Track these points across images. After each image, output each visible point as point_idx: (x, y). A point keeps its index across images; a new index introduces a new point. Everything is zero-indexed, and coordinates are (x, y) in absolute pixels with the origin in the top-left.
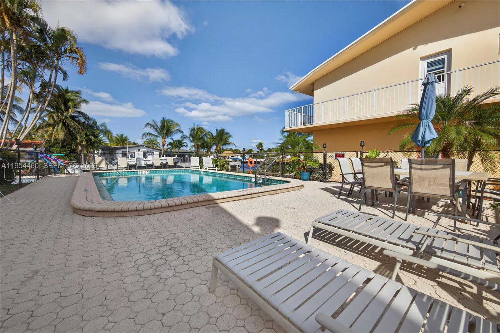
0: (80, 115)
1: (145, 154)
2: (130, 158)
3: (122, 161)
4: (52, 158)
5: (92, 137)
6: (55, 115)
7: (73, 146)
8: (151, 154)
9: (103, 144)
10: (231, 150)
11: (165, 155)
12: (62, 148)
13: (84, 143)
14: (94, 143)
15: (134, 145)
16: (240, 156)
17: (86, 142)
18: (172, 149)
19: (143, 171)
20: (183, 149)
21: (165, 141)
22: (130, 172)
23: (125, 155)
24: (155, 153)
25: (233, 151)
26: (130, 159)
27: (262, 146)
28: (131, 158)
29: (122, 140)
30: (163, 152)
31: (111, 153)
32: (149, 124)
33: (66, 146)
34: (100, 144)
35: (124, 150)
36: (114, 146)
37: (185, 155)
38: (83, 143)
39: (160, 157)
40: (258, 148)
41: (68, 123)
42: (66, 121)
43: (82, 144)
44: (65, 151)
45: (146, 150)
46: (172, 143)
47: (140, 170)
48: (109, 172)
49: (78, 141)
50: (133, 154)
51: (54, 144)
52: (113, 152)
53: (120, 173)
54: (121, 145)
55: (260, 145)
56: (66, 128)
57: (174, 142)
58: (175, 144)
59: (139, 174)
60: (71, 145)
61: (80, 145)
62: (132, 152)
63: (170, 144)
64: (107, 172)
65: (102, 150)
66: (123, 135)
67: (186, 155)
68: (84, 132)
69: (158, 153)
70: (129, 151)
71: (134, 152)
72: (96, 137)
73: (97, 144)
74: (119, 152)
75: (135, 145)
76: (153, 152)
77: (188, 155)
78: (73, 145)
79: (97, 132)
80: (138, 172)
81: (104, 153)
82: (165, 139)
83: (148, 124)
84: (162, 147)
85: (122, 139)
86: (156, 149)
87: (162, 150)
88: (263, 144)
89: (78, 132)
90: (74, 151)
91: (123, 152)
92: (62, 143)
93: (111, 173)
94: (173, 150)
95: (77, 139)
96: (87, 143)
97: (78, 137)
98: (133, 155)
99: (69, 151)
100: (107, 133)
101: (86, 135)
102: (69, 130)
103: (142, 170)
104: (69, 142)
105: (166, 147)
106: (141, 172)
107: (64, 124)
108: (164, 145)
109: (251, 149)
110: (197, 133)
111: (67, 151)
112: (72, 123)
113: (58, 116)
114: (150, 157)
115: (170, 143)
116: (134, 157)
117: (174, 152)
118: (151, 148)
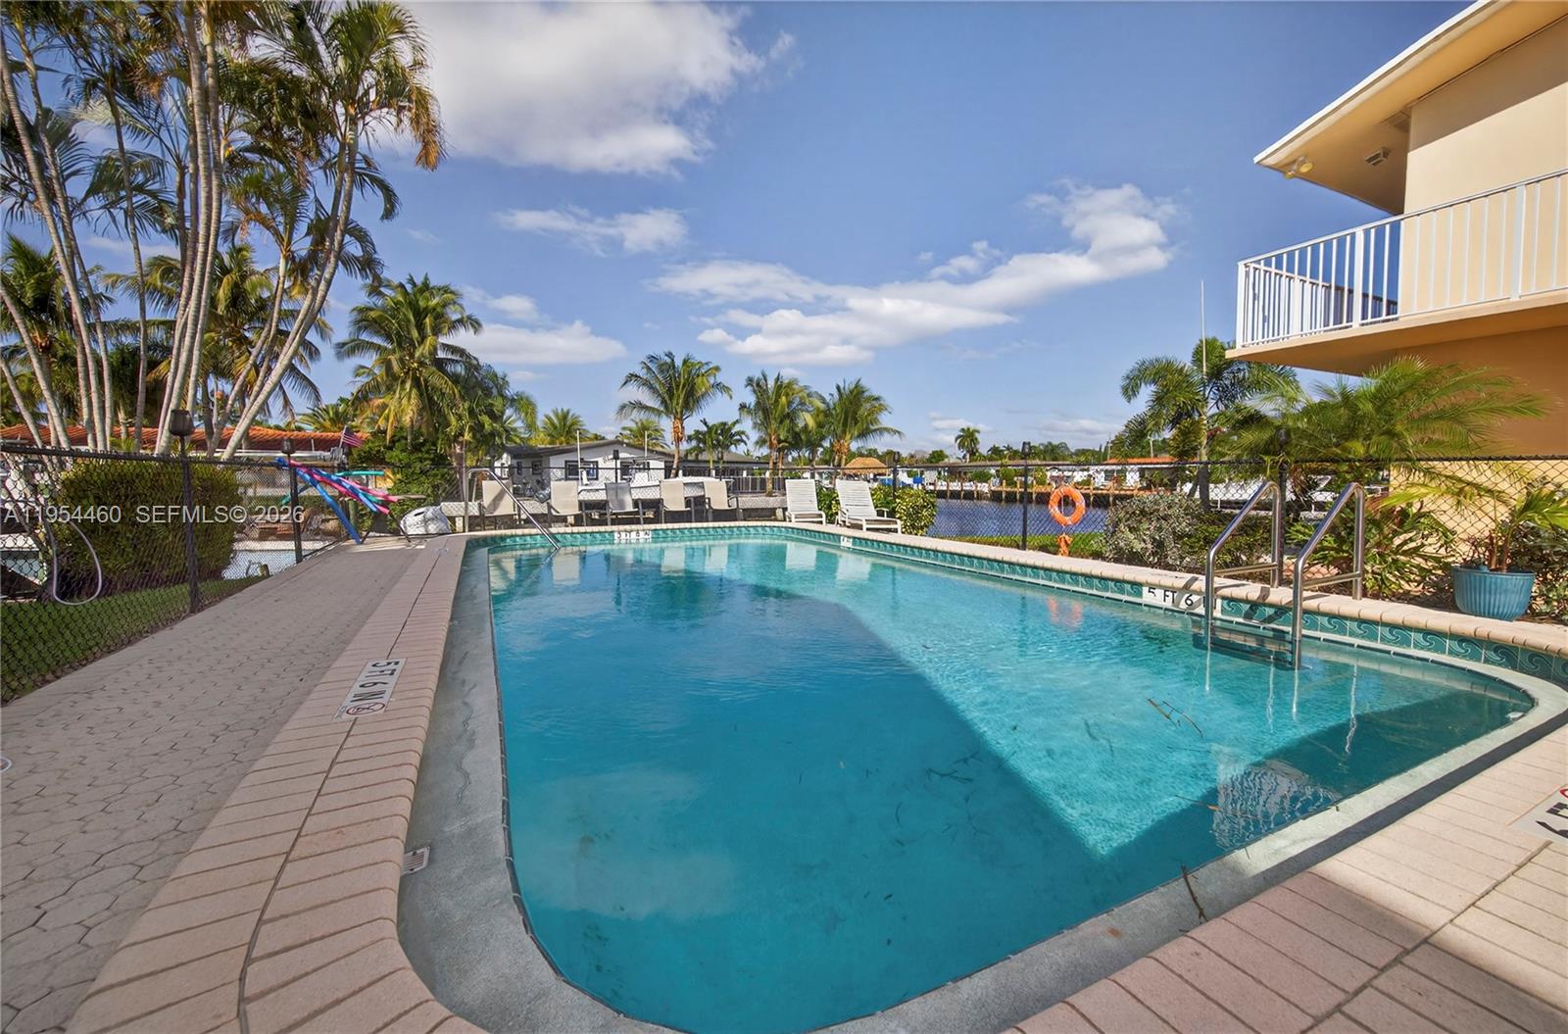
0: (458, 358)
1: (626, 469)
2: (585, 481)
3: (565, 496)
4: (343, 486)
5: (485, 419)
6: (393, 358)
7: (440, 448)
8: (644, 469)
9: (518, 441)
10: (872, 453)
11: (681, 472)
12: (412, 453)
13: (467, 436)
14: (492, 434)
15: (596, 442)
16: (905, 474)
17: (471, 435)
18: (701, 451)
19: (630, 532)
20: (738, 450)
21: (683, 428)
22: (588, 535)
23: (571, 471)
24: (653, 464)
25: (880, 458)
26: (587, 485)
27: (974, 441)
28: (588, 480)
29: (565, 428)
30: (676, 462)
31: (535, 467)
32: (636, 376)
33: (423, 444)
34: (508, 439)
35: (569, 457)
36: (543, 446)
37: (738, 472)
38: (463, 436)
39: (667, 476)
40: (961, 446)
41: (425, 380)
42: (421, 372)
43: (461, 439)
44: (421, 462)
45: (628, 456)
46: (704, 434)
47: (622, 527)
48: (524, 535)
49: (452, 430)
50: (593, 469)
51: (393, 442)
52: (540, 461)
53: (558, 537)
54: (561, 443)
55: (968, 438)
56: (421, 395)
57: (710, 429)
58: (713, 435)
59: (620, 543)
60: (434, 444)
61: (459, 443)
62: (592, 462)
63: (698, 436)
64: (516, 536)
65: (514, 456)
66: (568, 412)
67: (743, 469)
68: (466, 405)
69: (662, 465)
70: (582, 459)
71: (597, 462)
72: (495, 417)
73: (501, 438)
74: (557, 463)
75: (599, 443)
76: (648, 463)
77: (747, 469)
78: (440, 442)
79: (498, 403)
80: (616, 535)
81: (519, 467)
82: (682, 420)
83: (633, 377)
84: (673, 447)
85: (565, 425)
86: (657, 452)
87: (673, 456)
88: (978, 432)
89: (453, 406)
90: (440, 461)
91: (566, 462)
92: (415, 438)
93: (528, 538)
94: (704, 456)
95: (448, 425)
96: (474, 437)
97: (453, 420)
98: (593, 472)
99: (432, 460)
100: (523, 404)
101: (471, 412)
102: (430, 399)
103: (628, 527)
104: (429, 433)
105: (685, 446)
106: (623, 534)
107: (416, 383)
108: (678, 440)
109: (938, 449)
110: (776, 401)
111: (426, 459)
112: (437, 380)
113: (401, 361)
114: (640, 479)
115: (697, 432)
116: (597, 479)
117: (708, 462)
118: (644, 449)
